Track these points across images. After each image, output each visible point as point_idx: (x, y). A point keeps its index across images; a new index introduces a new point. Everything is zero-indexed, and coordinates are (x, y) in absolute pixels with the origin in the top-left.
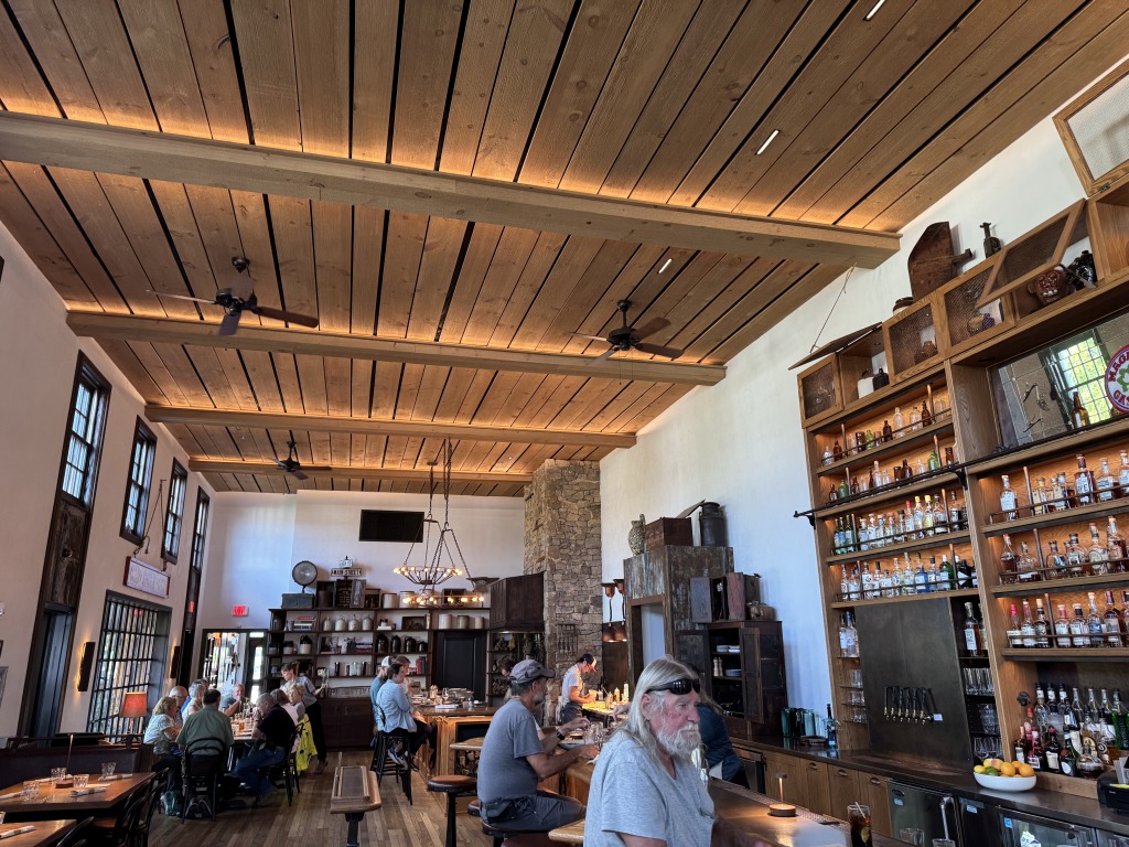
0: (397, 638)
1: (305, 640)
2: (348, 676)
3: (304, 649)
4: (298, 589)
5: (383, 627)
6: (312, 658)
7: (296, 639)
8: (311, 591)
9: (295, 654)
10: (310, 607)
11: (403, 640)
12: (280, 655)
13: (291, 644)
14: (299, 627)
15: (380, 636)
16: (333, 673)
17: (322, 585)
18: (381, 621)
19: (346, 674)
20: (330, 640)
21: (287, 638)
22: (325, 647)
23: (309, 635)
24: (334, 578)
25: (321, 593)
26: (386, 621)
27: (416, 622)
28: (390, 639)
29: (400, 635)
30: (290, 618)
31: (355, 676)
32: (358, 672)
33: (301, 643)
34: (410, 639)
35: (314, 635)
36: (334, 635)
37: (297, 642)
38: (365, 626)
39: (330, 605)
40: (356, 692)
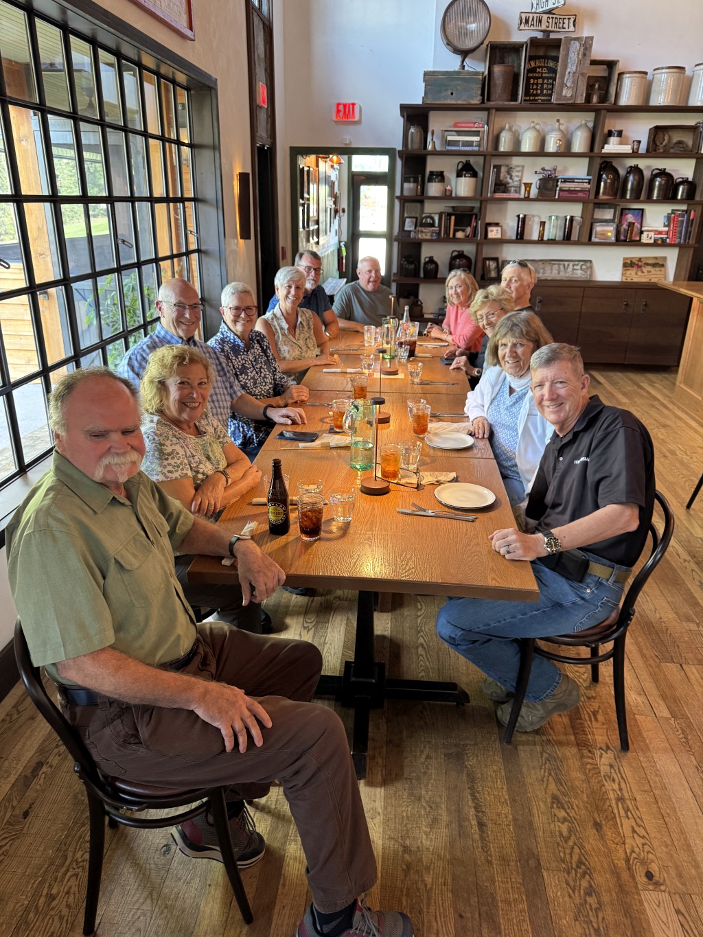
0: (636, 170)
1: (466, 169)
2: (541, 241)
3: (464, 187)
4: (452, 63)
5: (612, 147)
6: (477, 205)
7: (448, 166)
8: (477, 66)
9: (447, 196)
10: (476, 100)
11: (647, 174)
12: (420, 198)
13: (440, 176)
14: (455, 143)
15: (606, 165)
16: (512, 235)
17: (500, 52)
18: (610, 134)
19: (535, 237)
20: (509, 173)
21: (432, 165)
22: (501, 186)
23: (472, 160)
24: (521, 36)
25: (497, 69)
26: (620, 134)
27: (676, 136)
28: (622, 172)
29: (642, 163)
30: (438, 123)
31: (552, 242)
32: (559, 235)
33: (459, 175)
34: (663, 173)
35: (481, 159)
36: (516, 161)
37: (450, 175)
38: (579, 145)
39: (514, 97)
40: (552, 269)
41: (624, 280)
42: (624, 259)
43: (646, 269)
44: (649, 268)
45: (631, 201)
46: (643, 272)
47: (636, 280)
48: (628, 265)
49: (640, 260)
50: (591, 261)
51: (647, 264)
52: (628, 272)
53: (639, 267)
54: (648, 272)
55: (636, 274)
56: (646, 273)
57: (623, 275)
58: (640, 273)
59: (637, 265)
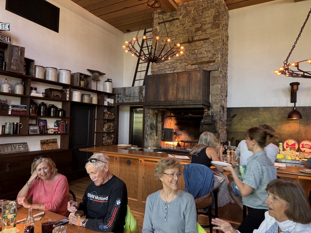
5: (34, 94)
11: (48, 106)
15: (32, 101)
18: (32, 89)
26: (36, 89)
28: (39, 105)
29: (45, 102)
31: (9, 135)
32: (12, 132)
34: (53, 106)
38: (19, 91)
40: (8, 149)
41: (43, 150)
42: (41, 141)
43: (50, 144)
44: (51, 144)
45: (43, 117)
46: (49, 146)
47: (47, 149)
48: (43, 143)
49: (47, 140)
50: (26, 143)
51: (50, 142)
52: (44, 146)
53: (48, 144)
54: (51, 145)
55: (47, 147)
56: (51, 146)
57: (41, 148)
58: (48, 146)
59: (47, 143)
